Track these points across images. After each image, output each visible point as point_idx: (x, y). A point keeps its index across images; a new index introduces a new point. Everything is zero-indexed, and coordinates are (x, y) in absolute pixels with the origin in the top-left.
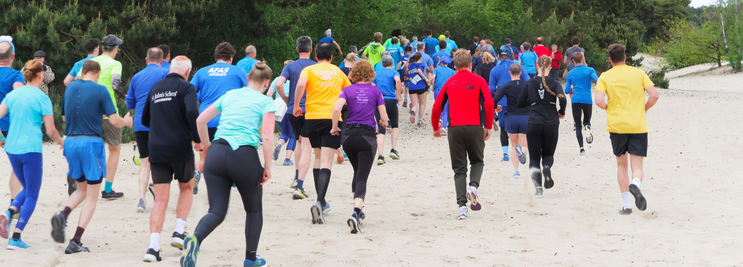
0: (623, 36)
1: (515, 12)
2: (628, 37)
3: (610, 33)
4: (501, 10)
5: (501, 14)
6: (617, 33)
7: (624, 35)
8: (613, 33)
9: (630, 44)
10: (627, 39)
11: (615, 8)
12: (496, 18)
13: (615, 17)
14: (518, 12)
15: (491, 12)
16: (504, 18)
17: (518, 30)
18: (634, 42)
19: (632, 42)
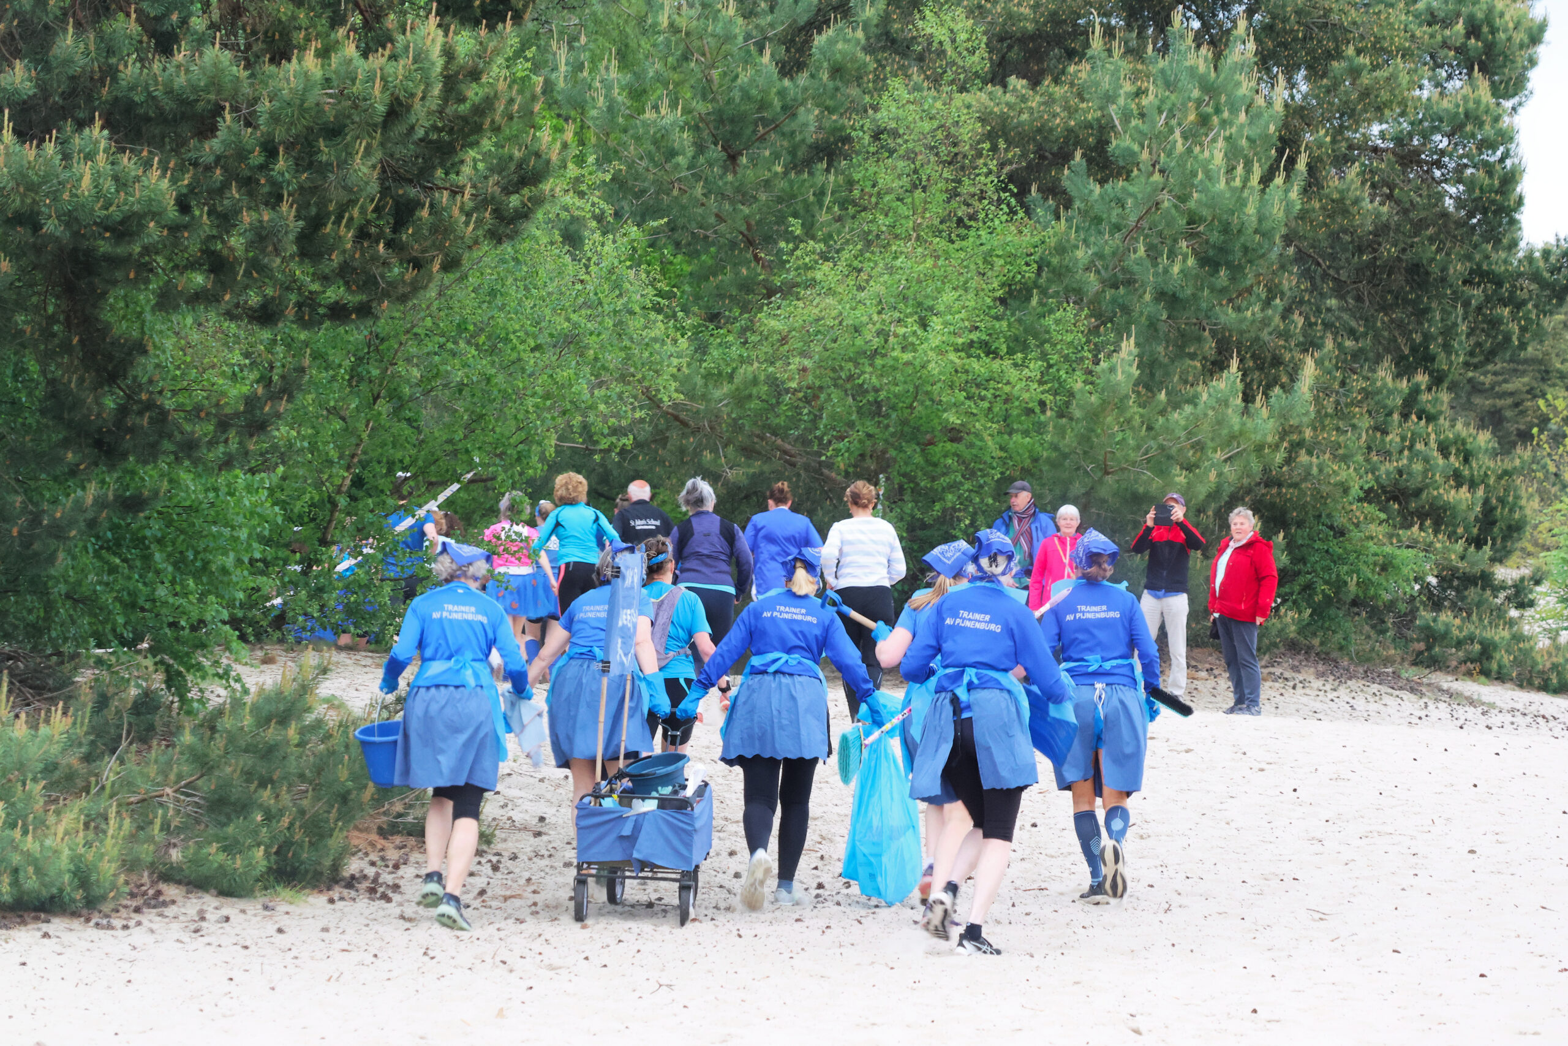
0: (1466, 472)
1: (1054, 358)
2: (1486, 475)
3: (1410, 459)
4: (991, 352)
5: (996, 365)
6: (1441, 461)
7: (1471, 468)
8: (1426, 460)
9: (1494, 509)
10: (1482, 487)
11: (1427, 348)
12: (974, 386)
13: (1429, 389)
14: (1066, 358)
15: (952, 356)
16: (1008, 383)
17: (1069, 440)
18: (1511, 499)
19: (1502, 501)
